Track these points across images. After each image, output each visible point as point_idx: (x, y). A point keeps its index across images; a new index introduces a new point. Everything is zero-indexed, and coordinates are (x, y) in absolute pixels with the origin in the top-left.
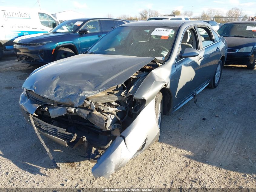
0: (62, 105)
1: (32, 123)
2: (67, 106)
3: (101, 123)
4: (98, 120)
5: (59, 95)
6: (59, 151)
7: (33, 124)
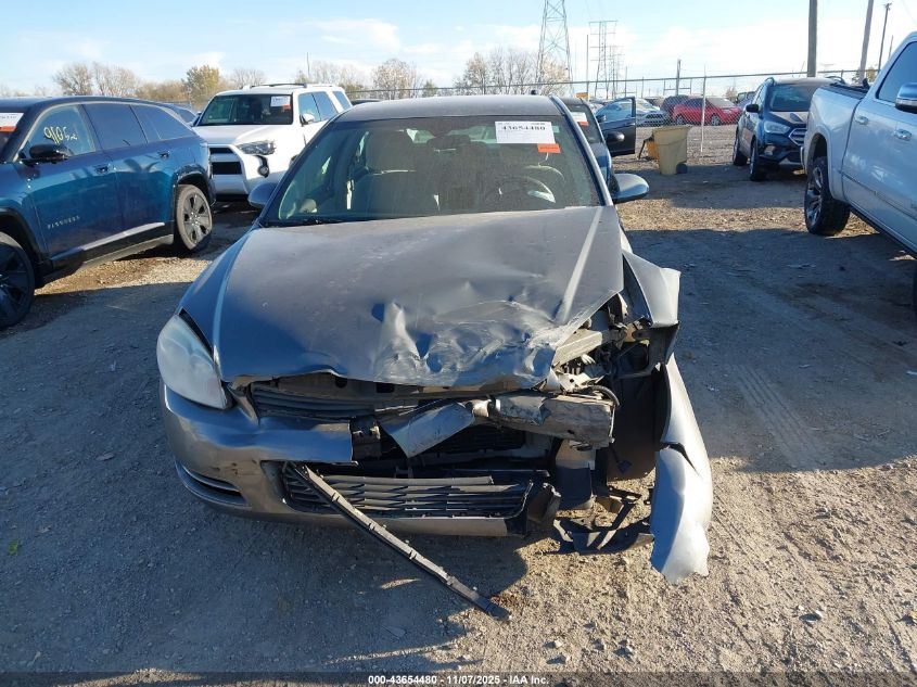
0: (432, 400)
1: (335, 498)
2: (461, 400)
3: (595, 425)
4: (585, 419)
5: (449, 364)
6: (399, 582)
7: (339, 501)
